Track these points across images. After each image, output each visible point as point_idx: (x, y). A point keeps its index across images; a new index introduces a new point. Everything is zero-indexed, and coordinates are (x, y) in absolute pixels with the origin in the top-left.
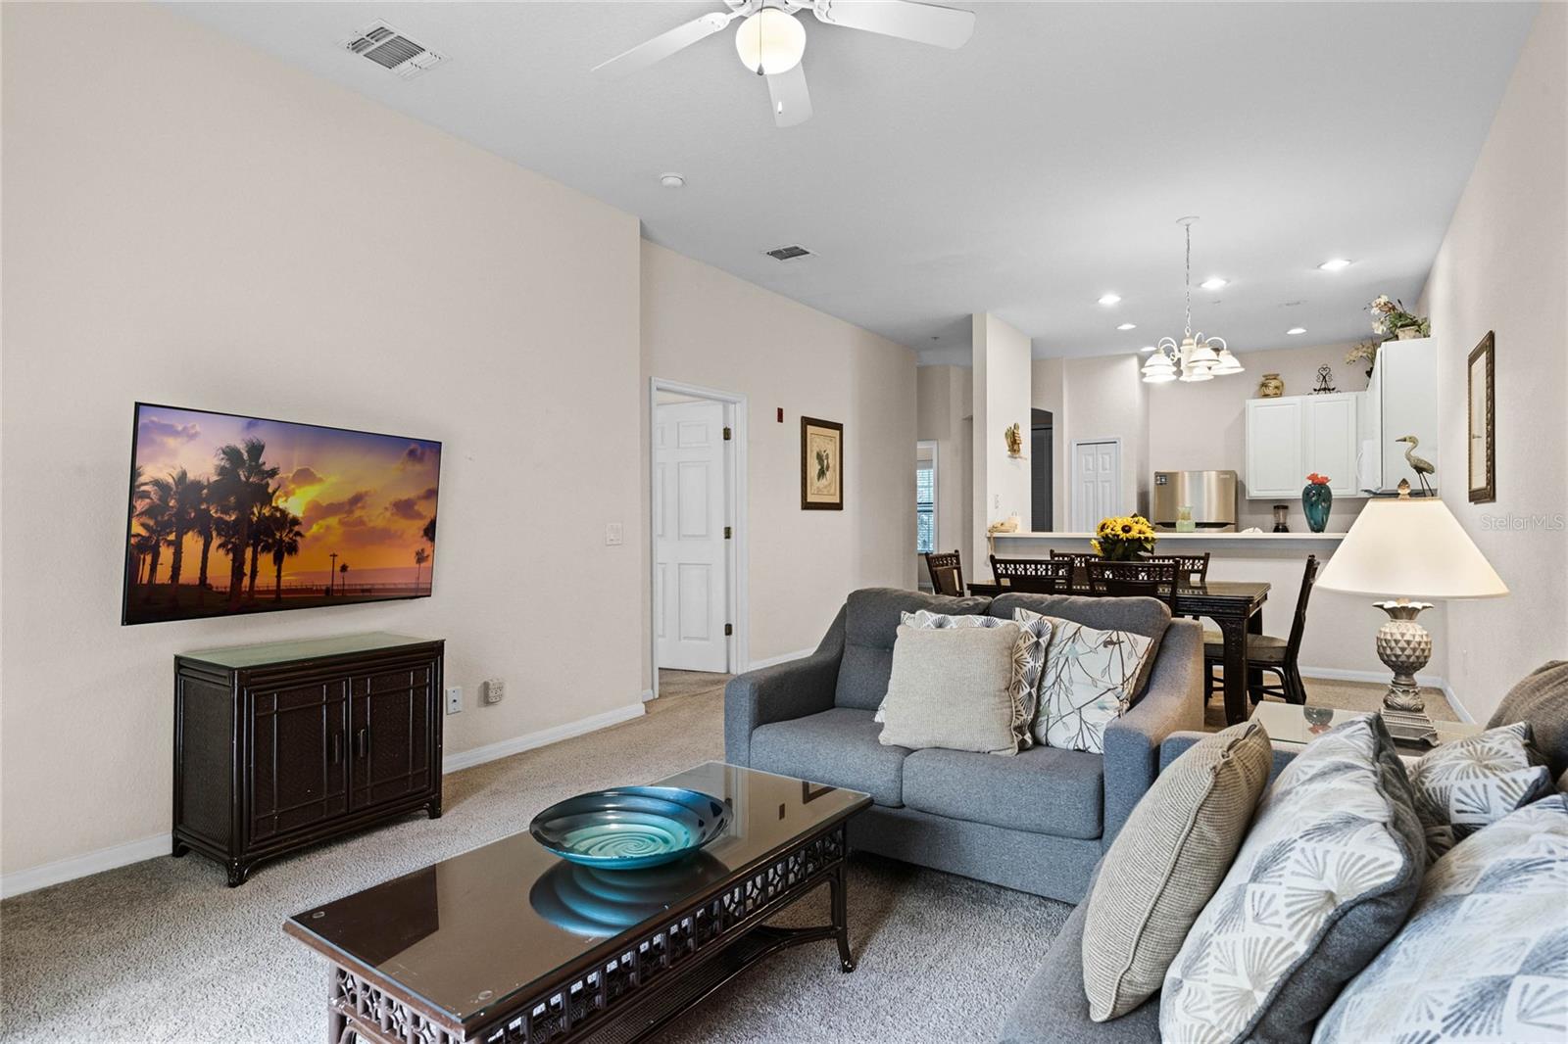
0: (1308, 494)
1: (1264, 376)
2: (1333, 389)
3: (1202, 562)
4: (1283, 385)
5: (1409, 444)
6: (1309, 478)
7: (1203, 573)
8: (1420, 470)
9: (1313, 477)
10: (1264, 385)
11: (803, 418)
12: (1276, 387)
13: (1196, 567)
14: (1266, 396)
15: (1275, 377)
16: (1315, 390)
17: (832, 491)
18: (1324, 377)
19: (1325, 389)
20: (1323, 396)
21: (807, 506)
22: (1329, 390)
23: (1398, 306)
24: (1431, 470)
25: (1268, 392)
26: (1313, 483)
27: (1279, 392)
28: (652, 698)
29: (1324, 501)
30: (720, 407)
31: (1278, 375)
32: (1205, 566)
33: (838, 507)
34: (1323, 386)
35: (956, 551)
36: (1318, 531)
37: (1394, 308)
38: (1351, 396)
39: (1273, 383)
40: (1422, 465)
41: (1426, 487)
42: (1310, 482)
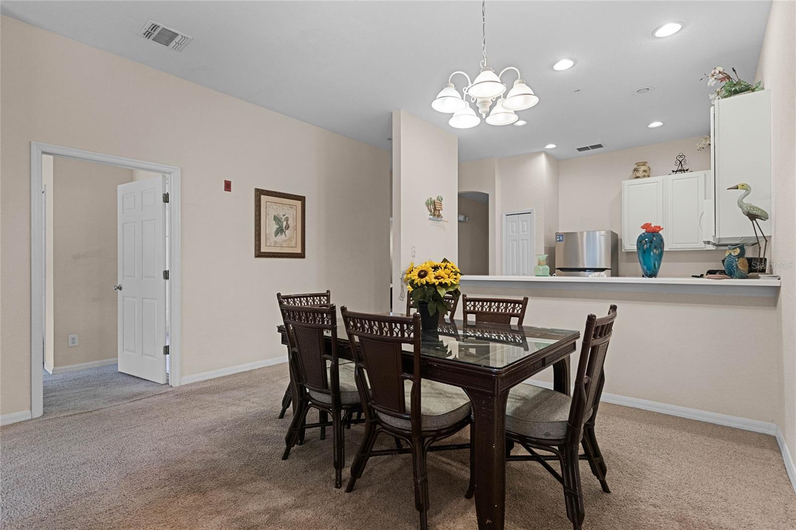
0: (641, 242)
1: (636, 164)
2: (687, 170)
3: (521, 306)
4: (650, 169)
5: (741, 192)
6: (643, 227)
7: (521, 317)
8: (752, 217)
9: (646, 226)
10: (635, 170)
11: (256, 189)
12: (645, 171)
13: (516, 311)
14: (637, 177)
15: (644, 164)
16: (673, 171)
17: (293, 244)
18: (681, 162)
19: (680, 171)
20: (679, 175)
21: (259, 254)
22: (684, 171)
23: (732, 74)
24: (764, 217)
25: (638, 175)
26: (646, 232)
27: (647, 174)
28: (30, 418)
29: (655, 247)
30: (160, 177)
31: (646, 163)
32: (523, 310)
33: (302, 255)
34: (680, 168)
35: (328, 291)
36: (651, 276)
37: (729, 77)
38: (701, 174)
39: (642, 168)
40: (754, 212)
41: (759, 234)
42: (644, 231)
